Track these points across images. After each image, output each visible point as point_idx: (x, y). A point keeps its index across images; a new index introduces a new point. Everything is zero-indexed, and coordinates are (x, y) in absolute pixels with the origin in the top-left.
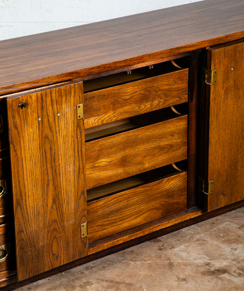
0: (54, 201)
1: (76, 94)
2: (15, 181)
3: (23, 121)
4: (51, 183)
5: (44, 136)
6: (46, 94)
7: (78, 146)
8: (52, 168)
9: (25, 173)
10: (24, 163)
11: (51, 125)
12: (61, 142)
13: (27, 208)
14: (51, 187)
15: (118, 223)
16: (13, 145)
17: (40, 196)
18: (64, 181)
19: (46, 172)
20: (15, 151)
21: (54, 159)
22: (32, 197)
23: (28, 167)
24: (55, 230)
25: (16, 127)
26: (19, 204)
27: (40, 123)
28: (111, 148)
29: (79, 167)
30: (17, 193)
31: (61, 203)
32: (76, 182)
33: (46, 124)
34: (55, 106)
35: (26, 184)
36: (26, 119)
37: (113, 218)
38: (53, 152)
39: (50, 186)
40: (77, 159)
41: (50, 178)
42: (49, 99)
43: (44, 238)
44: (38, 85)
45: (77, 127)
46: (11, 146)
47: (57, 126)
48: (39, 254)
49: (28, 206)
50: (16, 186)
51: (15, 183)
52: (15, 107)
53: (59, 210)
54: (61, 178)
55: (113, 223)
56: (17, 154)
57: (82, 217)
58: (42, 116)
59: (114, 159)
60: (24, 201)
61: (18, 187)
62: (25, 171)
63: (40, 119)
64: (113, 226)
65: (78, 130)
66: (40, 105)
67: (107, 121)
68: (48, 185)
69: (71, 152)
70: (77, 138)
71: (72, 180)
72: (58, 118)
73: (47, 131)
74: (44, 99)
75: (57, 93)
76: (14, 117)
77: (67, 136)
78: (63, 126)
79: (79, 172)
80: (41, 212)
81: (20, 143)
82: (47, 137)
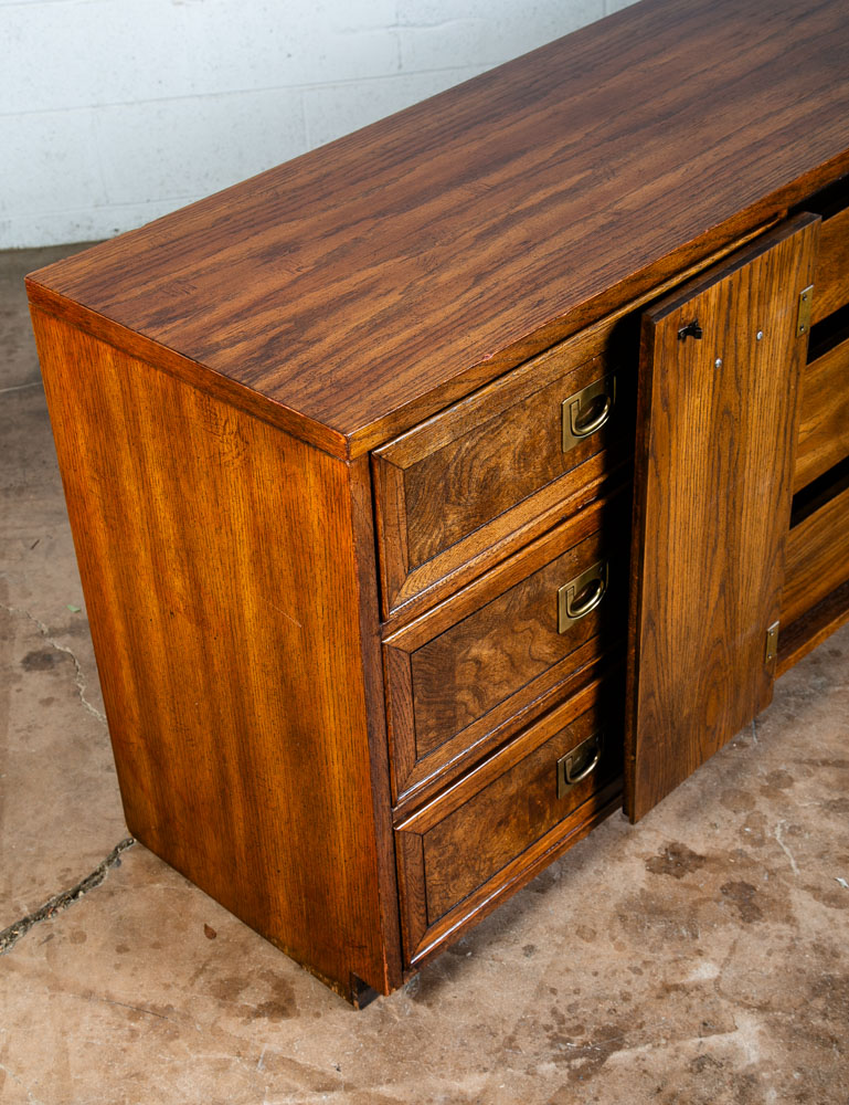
0: (723, 587)
1: (803, 258)
2: (649, 562)
3: (682, 380)
4: (721, 539)
5: (721, 409)
6: (741, 278)
7: (787, 415)
8: (727, 497)
9: (671, 532)
10: (672, 503)
11: (739, 373)
12: (755, 415)
13: (666, 628)
14: (721, 550)
15: (809, 588)
16: (655, 458)
17: (695, 586)
18: (748, 526)
19: (714, 515)
20: (657, 475)
21: (735, 472)
22: (680, 594)
23: (678, 513)
24: (717, 663)
25: (666, 404)
26: (652, 623)
27: (719, 373)
28: (820, 390)
29: (783, 476)
30: (650, 595)
31: (736, 587)
32: (771, 518)
33: (730, 372)
34: (755, 310)
35: (671, 563)
36: (690, 371)
37: (801, 579)
38: (736, 451)
39: (718, 550)
40: (781, 452)
41: (722, 526)
42: (745, 292)
43: (693, 695)
44: (706, 249)
45: (792, 360)
46: (651, 462)
47: (752, 371)
48: (679, 739)
49: (669, 621)
50: (649, 576)
51: (649, 567)
52: (670, 343)
53: (730, 609)
54: (743, 521)
55: (799, 591)
56: (659, 484)
57: (772, 609)
58: (724, 353)
59: (822, 417)
60: (662, 610)
61: (653, 575)
62: (672, 526)
63: (718, 361)
64: (798, 600)
65: (794, 367)
66: (723, 317)
67: (822, 314)
68: (714, 551)
69: (771, 438)
70: (789, 392)
71: (764, 518)
72: (757, 345)
73: (730, 393)
74: (735, 296)
75: (764, 267)
76: (664, 373)
77: (768, 393)
78: (764, 368)
79: (780, 489)
80: (693, 627)
81: (670, 447)
82: (727, 412)
